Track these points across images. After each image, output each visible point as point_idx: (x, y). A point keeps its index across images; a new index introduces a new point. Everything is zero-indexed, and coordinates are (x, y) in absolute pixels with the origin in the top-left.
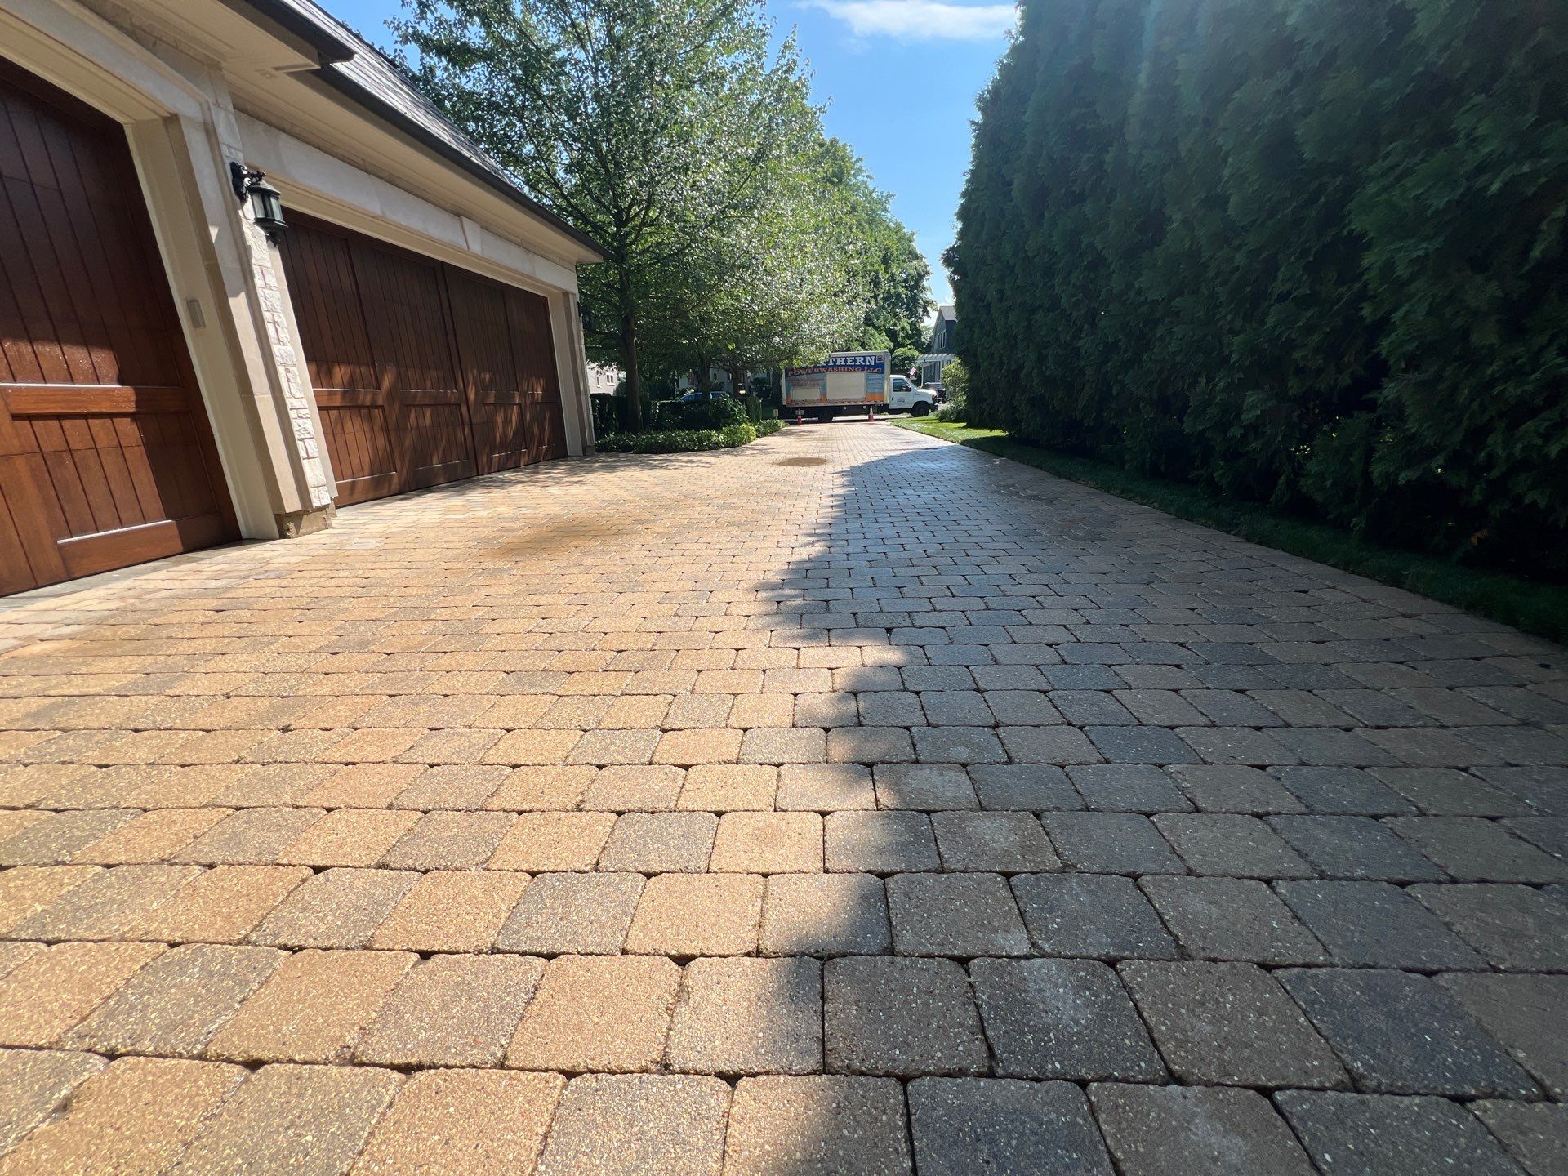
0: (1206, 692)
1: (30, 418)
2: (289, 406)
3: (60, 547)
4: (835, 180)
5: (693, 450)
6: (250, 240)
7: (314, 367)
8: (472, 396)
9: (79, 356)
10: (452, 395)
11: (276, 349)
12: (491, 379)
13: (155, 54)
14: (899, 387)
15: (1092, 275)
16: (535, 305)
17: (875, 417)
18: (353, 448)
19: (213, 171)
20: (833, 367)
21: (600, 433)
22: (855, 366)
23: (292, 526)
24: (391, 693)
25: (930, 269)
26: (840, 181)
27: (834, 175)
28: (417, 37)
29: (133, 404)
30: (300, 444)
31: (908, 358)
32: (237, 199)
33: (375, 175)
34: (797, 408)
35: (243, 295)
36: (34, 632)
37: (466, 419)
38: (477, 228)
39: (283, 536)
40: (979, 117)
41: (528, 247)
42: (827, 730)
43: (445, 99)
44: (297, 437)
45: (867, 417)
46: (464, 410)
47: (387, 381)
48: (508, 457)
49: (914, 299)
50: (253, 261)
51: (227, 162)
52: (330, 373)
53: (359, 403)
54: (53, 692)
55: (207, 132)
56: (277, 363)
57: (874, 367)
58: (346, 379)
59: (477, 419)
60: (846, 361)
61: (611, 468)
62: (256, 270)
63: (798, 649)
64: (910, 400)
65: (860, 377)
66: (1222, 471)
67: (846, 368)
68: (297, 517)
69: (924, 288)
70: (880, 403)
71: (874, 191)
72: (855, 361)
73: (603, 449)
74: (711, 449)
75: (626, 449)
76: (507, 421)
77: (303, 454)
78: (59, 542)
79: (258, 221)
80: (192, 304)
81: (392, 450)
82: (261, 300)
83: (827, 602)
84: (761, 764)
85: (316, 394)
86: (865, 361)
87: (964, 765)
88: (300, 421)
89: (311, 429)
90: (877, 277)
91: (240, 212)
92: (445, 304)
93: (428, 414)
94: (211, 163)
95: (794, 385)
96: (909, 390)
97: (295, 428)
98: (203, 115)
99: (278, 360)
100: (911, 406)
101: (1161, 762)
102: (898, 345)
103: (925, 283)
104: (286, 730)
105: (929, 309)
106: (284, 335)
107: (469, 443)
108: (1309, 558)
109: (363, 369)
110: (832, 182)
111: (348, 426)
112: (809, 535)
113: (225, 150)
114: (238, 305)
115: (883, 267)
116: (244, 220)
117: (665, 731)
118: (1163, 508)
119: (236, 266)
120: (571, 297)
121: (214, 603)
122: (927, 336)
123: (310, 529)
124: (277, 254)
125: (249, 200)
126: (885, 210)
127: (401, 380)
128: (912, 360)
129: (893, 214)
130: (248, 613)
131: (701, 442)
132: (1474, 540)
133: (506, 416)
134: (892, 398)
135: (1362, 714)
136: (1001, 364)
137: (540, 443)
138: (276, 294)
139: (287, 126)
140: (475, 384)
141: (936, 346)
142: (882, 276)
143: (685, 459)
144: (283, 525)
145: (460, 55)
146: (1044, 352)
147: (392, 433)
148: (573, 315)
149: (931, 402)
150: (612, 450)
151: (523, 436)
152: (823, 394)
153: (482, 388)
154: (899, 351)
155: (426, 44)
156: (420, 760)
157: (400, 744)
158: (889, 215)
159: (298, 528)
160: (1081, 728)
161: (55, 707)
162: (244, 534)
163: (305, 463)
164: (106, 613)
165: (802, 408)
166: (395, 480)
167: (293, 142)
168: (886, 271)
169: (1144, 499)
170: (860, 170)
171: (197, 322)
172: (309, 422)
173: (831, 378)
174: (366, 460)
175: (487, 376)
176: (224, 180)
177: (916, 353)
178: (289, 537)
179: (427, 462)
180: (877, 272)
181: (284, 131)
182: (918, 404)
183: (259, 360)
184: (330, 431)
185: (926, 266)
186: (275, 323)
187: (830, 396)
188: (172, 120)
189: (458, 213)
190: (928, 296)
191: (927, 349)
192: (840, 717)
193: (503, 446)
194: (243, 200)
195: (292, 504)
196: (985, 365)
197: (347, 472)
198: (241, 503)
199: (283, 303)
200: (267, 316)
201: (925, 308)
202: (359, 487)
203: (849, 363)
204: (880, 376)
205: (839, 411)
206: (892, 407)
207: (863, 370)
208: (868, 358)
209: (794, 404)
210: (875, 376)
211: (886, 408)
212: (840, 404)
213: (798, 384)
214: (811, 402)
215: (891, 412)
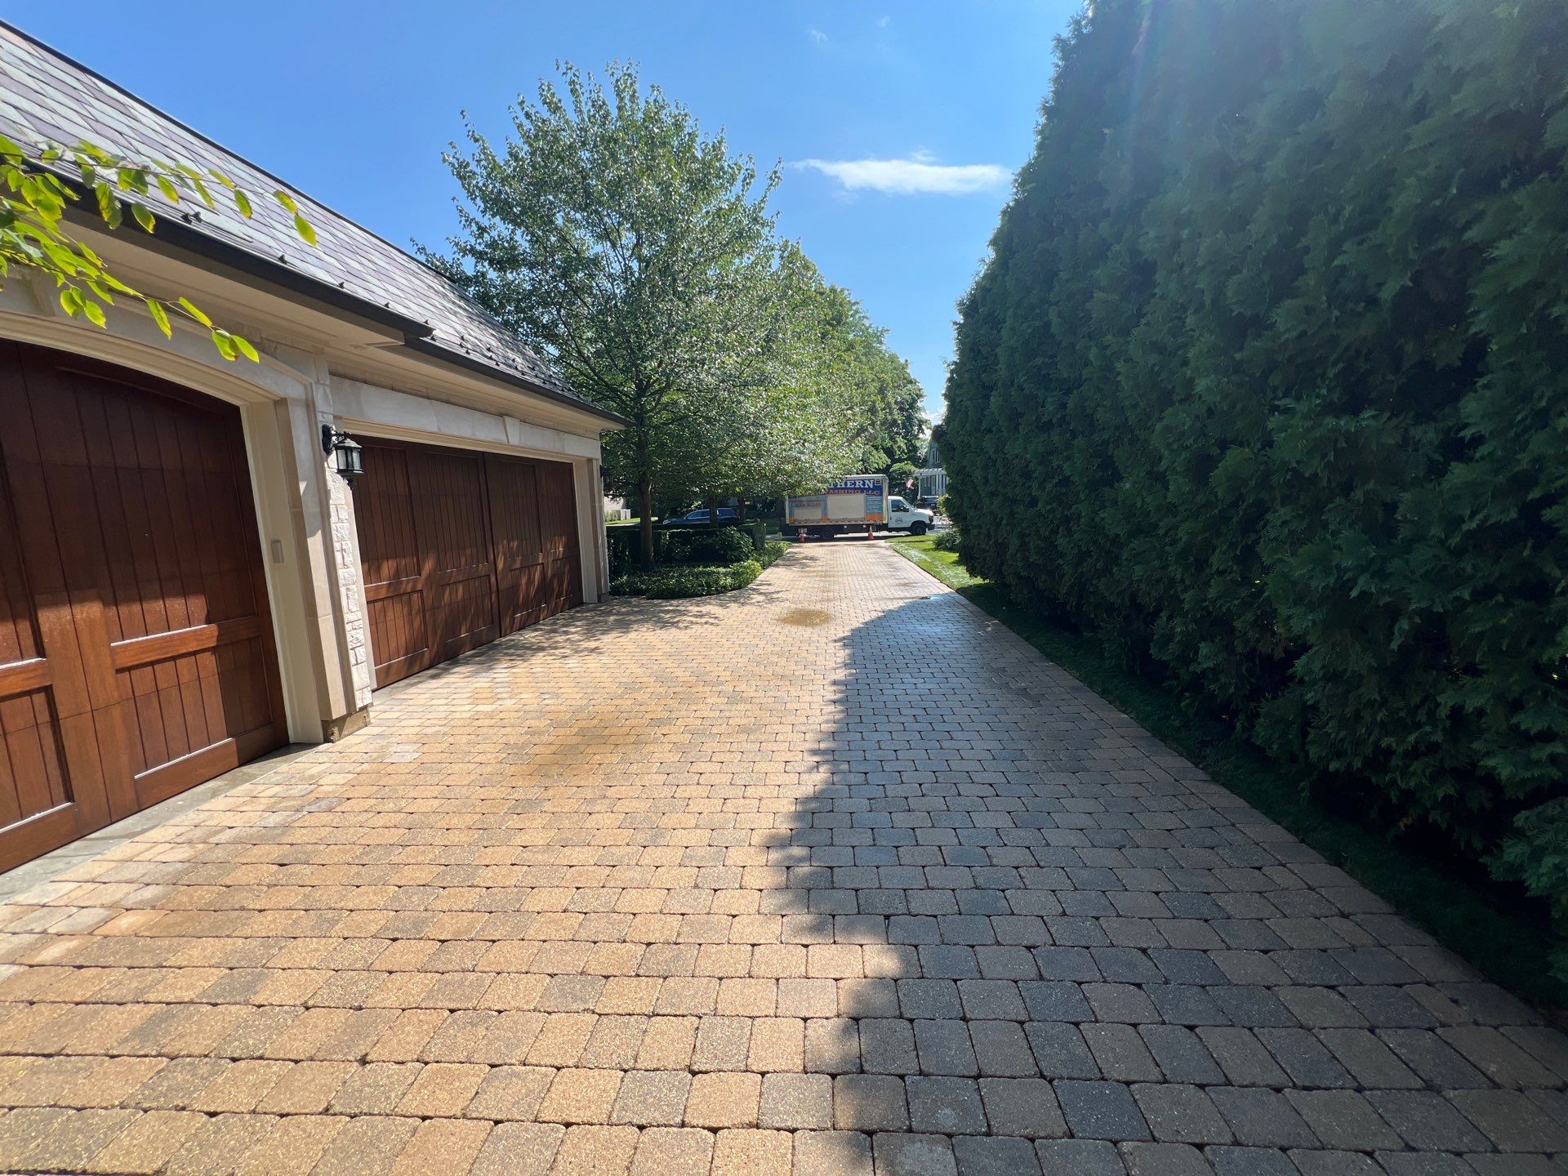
0: (1161, 1028)
1: (129, 669)
2: (346, 621)
3: (136, 781)
4: (835, 323)
5: (701, 595)
6: (330, 484)
7: (366, 566)
8: (500, 566)
9: (176, 605)
10: (483, 568)
11: (341, 573)
12: (518, 546)
13: (276, 358)
14: (897, 507)
15: (1064, 490)
16: (562, 472)
17: (875, 534)
18: (392, 633)
19: (308, 438)
20: (833, 490)
21: (615, 573)
22: (855, 489)
23: (336, 730)
24: (452, 1006)
25: (924, 392)
26: (839, 323)
27: (833, 319)
28: (473, 251)
29: (215, 639)
30: (351, 653)
31: (905, 473)
32: (324, 453)
33: (437, 400)
34: (800, 527)
35: (319, 534)
36: (117, 897)
37: (494, 588)
38: (517, 422)
39: (327, 740)
40: (960, 319)
41: (558, 429)
42: (834, 1076)
43: (494, 297)
44: (350, 647)
45: (866, 535)
46: (493, 579)
47: (428, 566)
48: (529, 614)
49: (909, 418)
50: (331, 502)
51: (320, 426)
52: (379, 569)
53: (402, 591)
54: (151, 997)
55: (307, 406)
56: (340, 585)
57: (873, 490)
58: (392, 572)
59: (502, 587)
60: (846, 484)
61: (624, 626)
62: (332, 509)
63: (806, 946)
64: (907, 520)
65: (859, 499)
66: (1188, 701)
67: (846, 490)
68: (342, 721)
69: (919, 409)
70: (878, 522)
71: (870, 326)
72: (855, 484)
73: (616, 592)
74: (718, 592)
75: (637, 593)
76: (530, 582)
77: (353, 661)
78: (136, 777)
79: (339, 471)
80: (275, 543)
81: (426, 630)
82: (334, 533)
83: (831, 868)
84: (778, 1130)
85: (367, 591)
86: (864, 484)
87: (950, 1136)
88: (353, 632)
89: (361, 637)
90: (874, 406)
91: (326, 463)
92: (483, 488)
93: (461, 589)
94: (307, 429)
95: (797, 506)
96: (906, 510)
97: (349, 639)
98: (306, 395)
99: (341, 582)
100: (909, 525)
101: (1116, 1137)
102: (894, 461)
103: (919, 404)
104: (363, 1062)
105: (924, 427)
106: (349, 559)
107: (495, 606)
108: (1265, 814)
109: (408, 560)
110: (831, 325)
111: (390, 615)
112: (814, 752)
113: (319, 416)
114: (315, 543)
115: (879, 397)
116: (327, 469)
117: (694, 1073)
118: (1142, 720)
119: (317, 510)
120: (594, 462)
121: (277, 853)
122: (923, 452)
123: (351, 730)
124: (350, 493)
125: (335, 452)
126: (881, 343)
127: (440, 565)
128: (908, 474)
129: (889, 346)
130: (307, 870)
131: (709, 586)
132: (1402, 825)
133: (529, 575)
134: (889, 517)
135: (1293, 1067)
136: (989, 535)
137: (559, 596)
138: (346, 525)
139: (368, 377)
140: (504, 554)
141: (931, 461)
142: (879, 405)
143: (694, 609)
144: (329, 730)
145: (508, 260)
146: (1027, 540)
147: (428, 614)
148: (595, 478)
149: (928, 522)
150: (625, 594)
151: (545, 591)
152: (825, 513)
153: (510, 556)
154: (896, 466)
155: (480, 256)
156: (485, 1114)
157: (466, 1088)
158: (884, 347)
159: (340, 731)
160: (1051, 1082)
161: (155, 1021)
162: (292, 739)
163: (354, 669)
164: (179, 866)
165: (804, 527)
166: (427, 656)
167: (372, 389)
168: (883, 400)
169: (1124, 705)
170: (857, 312)
171: (277, 558)
172: (361, 631)
173: (833, 501)
174: (402, 640)
175: (516, 543)
176: (315, 437)
177: (913, 468)
178: (332, 742)
179: (455, 632)
180: (874, 402)
181: (365, 382)
182: (915, 523)
183: (326, 587)
184: (374, 622)
185: (920, 390)
186: (343, 550)
187: (830, 516)
188: (281, 403)
189: (502, 414)
190: (923, 416)
191: (923, 463)
192: (845, 1060)
193: (525, 606)
194: (328, 452)
195: (338, 709)
196: (974, 532)
197: (385, 656)
198: (292, 710)
199: (350, 533)
200: (337, 546)
201: (920, 426)
202: (394, 669)
203: (848, 486)
204: (879, 497)
205: (840, 529)
206: (891, 526)
207: (862, 492)
208: (867, 482)
209: (797, 524)
210: (874, 498)
211: (884, 527)
212: (840, 523)
213: (800, 505)
214: (813, 521)
215: (890, 530)
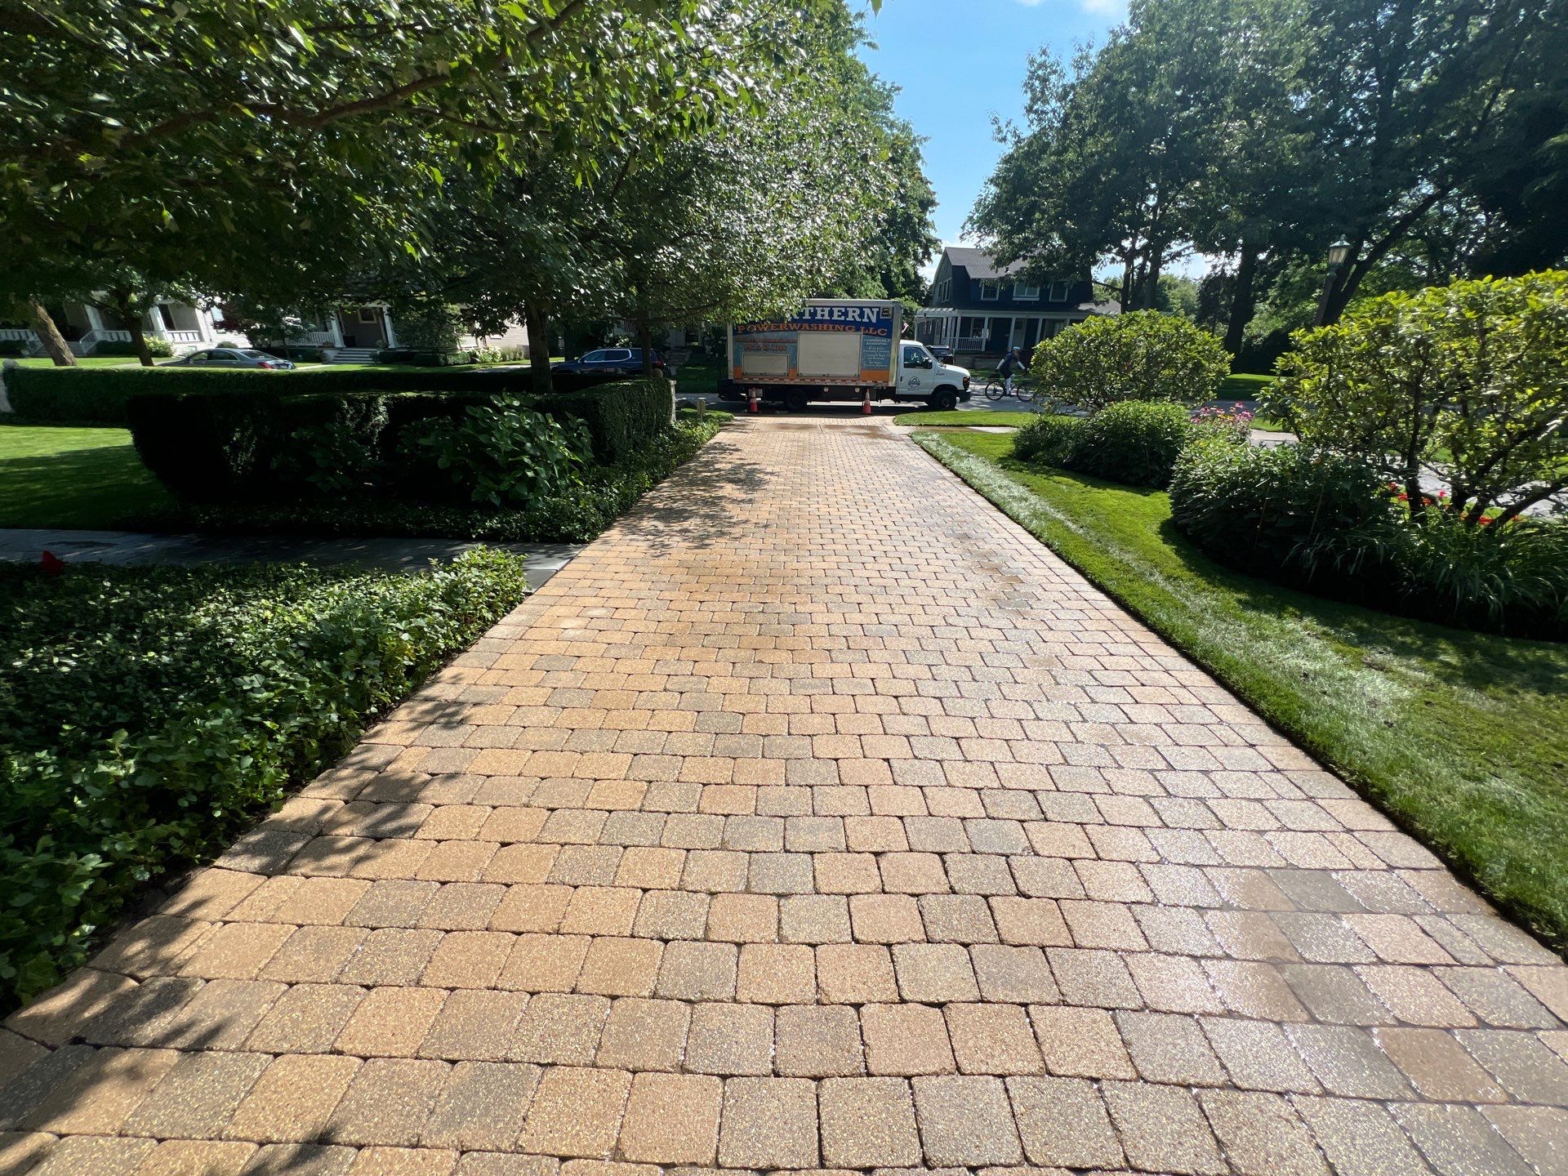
14: (913, 359)
17: (873, 403)
20: (809, 322)
22: (846, 323)
34: (751, 387)
57: (876, 326)
60: (831, 313)
64: (928, 381)
65: (852, 341)
67: (830, 324)
70: (881, 384)
72: (846, 314)
86: (861, 315)
95: (747, 349)
96: (927, 365)
100: (929, 391)
122: (927, 284)
134: (899, 376)
141: (936, 298)
149: (960, 387)
152: (793, 364)
165: (758, 386)
173: (808, 342)
177: (915, 306)
182: (938, 389)
187: (803, 369)
191: (928, 301)
203: (835, 318)
204: (884, 341)
205: (816, 392)
206: (900, 391)
207: (858, 330)
208: (867, 311)
209: (746, 380)
210: (877, 340)
211: (890, 393)
212: (818, 382)
213: (753, 348)
214: (772, 377)
215: (897, 398)
